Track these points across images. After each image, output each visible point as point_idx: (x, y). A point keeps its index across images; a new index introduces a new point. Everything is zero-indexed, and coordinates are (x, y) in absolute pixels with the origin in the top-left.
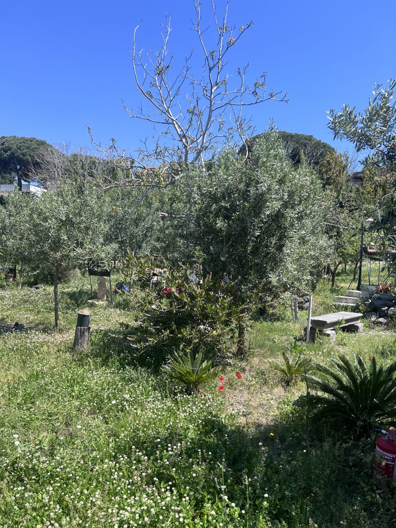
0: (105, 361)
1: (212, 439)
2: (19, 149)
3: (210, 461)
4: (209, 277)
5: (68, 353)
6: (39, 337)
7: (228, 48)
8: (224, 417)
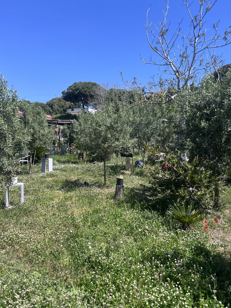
0: (133, 205)
1: (201, 259)
2: (83, 88)
3: (202, 272)
4: (196, 158)
5: (112, 200)
6: (97, 190)
7: (206, 12)
8: (208, 246)
